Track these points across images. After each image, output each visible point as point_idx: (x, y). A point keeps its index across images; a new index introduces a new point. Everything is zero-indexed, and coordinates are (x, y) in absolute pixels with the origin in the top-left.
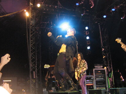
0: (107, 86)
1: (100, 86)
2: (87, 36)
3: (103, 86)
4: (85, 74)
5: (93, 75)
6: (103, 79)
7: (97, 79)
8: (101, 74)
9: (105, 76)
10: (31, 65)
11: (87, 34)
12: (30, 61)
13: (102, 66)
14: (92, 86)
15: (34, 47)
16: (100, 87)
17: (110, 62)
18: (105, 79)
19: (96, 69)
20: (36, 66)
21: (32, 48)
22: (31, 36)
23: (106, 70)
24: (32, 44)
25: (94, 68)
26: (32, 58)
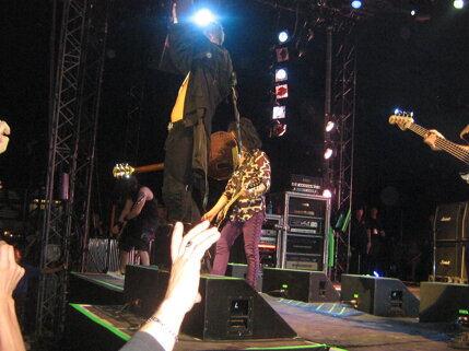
0: (325, 261)
1: (299, 256)
2: (281, 66)
3: (311, 259)
4: (260, 207)
5: (282, 213)
6: (314, 232)
7: (293, 230)
8: (312, 213)
9: (323, 222)
10: (55, 149)
11: (280, 60)
12: (55, 131)
13: (318, 187)
14: (273, 252)
15: (72, 81)
16: (299, 259)
17: (347, 173)
18: (323, 234)
19: (294, 194)
20: (75, 155)
21: (65, 84)
22: (69, 37)
23: (329, 203)
24: (66, 65)
25: (290, 188)
26: (62, 120)
